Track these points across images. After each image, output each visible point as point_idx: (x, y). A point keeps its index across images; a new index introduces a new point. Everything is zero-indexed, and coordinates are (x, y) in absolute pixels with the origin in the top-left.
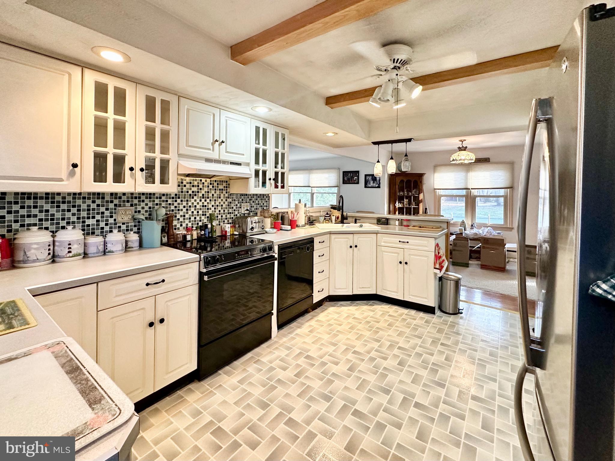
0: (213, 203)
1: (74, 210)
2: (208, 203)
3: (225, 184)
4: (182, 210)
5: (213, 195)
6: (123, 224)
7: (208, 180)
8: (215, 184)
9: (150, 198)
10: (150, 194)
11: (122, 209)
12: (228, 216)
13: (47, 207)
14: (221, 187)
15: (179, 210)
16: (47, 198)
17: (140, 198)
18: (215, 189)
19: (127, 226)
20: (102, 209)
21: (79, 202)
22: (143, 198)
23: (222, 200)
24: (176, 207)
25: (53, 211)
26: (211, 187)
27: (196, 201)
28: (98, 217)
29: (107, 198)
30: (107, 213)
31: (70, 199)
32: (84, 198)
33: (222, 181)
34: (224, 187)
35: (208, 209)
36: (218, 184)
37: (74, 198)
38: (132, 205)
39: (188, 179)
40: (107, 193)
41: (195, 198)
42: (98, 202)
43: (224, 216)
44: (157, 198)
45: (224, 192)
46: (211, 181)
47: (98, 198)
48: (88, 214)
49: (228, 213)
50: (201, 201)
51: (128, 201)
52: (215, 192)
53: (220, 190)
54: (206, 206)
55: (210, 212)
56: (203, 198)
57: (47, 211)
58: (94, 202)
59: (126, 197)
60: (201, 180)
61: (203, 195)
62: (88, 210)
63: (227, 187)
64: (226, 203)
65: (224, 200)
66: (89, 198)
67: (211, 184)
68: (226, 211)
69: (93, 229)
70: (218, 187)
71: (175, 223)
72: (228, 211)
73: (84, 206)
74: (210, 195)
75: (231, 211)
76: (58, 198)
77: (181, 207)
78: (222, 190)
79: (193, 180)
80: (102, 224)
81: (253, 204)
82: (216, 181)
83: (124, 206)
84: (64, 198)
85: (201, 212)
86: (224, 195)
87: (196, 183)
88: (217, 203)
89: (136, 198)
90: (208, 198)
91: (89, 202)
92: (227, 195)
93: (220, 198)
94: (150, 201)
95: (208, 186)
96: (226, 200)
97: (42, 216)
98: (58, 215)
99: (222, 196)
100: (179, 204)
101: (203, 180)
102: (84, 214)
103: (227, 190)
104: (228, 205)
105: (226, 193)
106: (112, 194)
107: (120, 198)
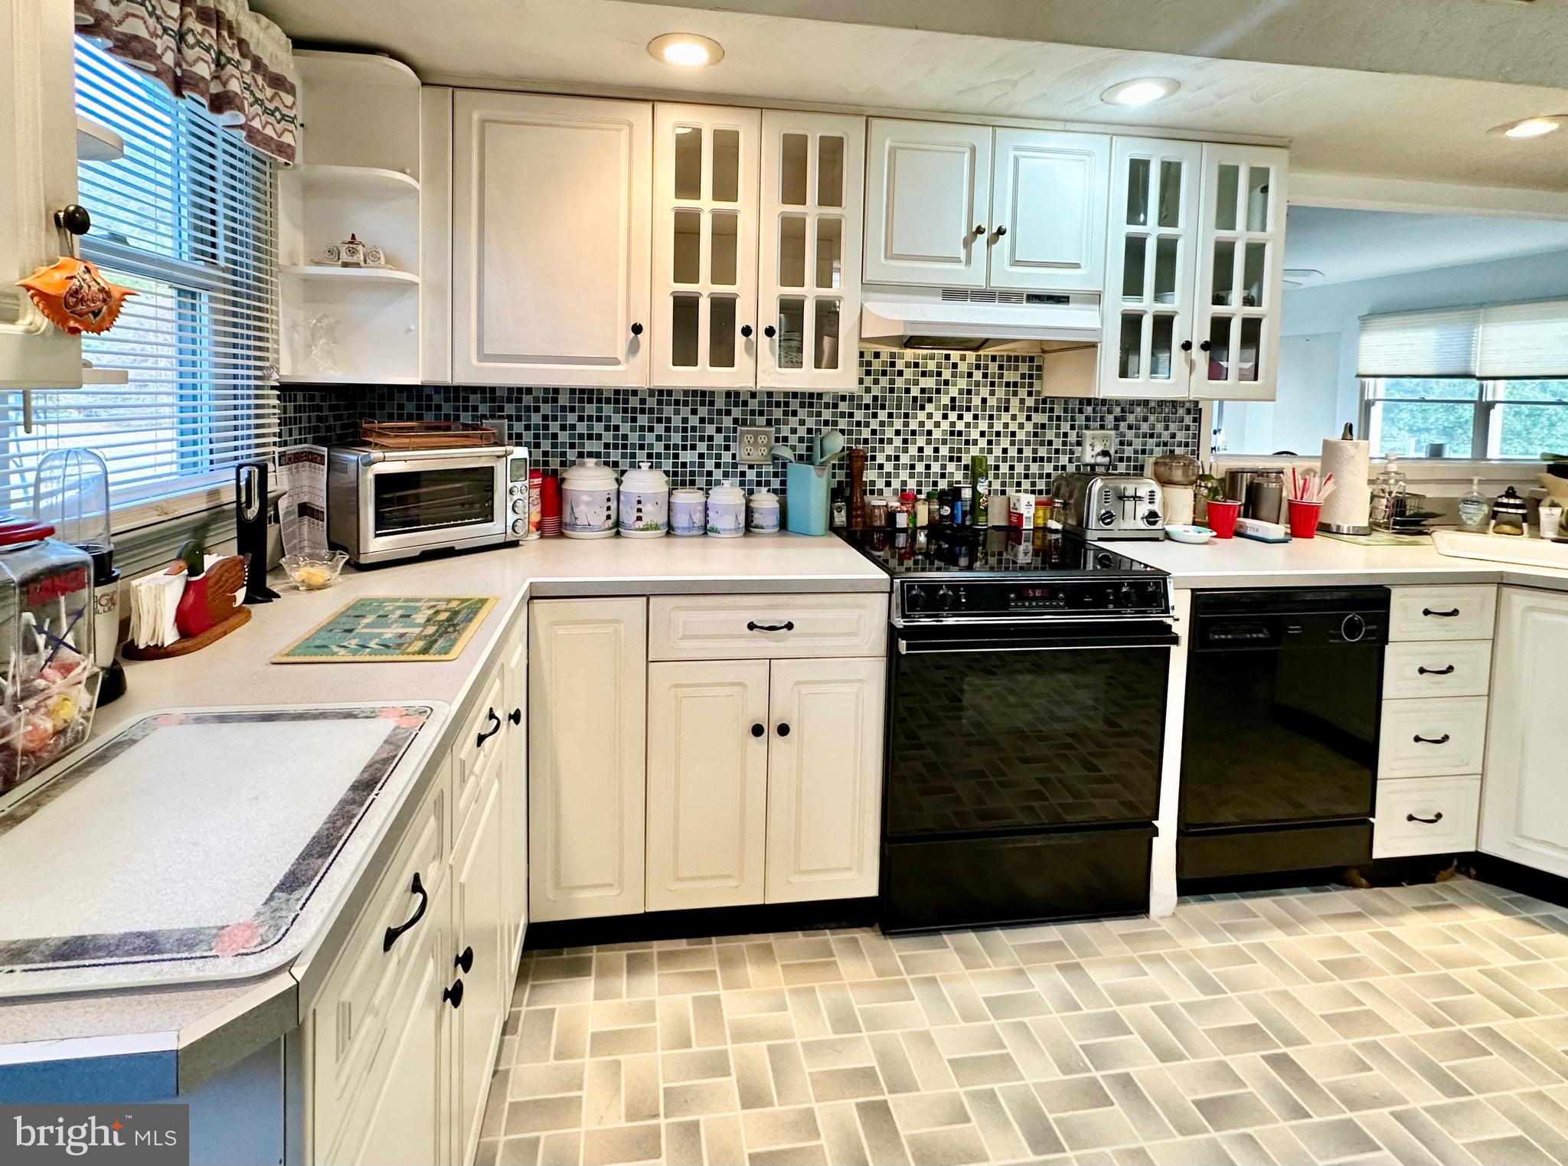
0: (983, 425)
1: (659, 428)
2: (968, 425)
3: (1024, 368)
4: (890, 441)
5: (984, 401)
6: (751, 467)
7: (971, 356)
8: (993, 368)
9: (811, 405)
10: (811, 395)
11: (748, 432)
12: (1034, 468)
13: (617, 419)
14: (1010, 376)
15: (882, 441)
16: (617, 401)
17: (787, 404)
18: (993, 384)
19: (759, 474)
20: (710, 430)
21: (668, 411)
22: (794, 404)
23: (1014, 417)
24: (874, 432)
25: (625, 428)
26: (978, 375)
27: (930, 417)
28: (702, 447)
29: (720, 403)
30: (719, 439)
31: (652, 402)
32: (677, 403)
33: (1016, 359)
34: (1023, 376)
35: (967, 442)
36: (1001, 367)
37: (660, 402)
38: (769, 423)
39: (909, 354)
40: (720, 393)
41: (930, 408)
42: (703, 411)
43: (1019, 468)
44: (827, 405)
45: (1023, 392)
46: (978, 358)
47: (703, 404)
48: (684, 439)
49: (1035, 460)
50: (945, 416)
51: (761, 413)
52: (992, 393)
53: (1008, 384)
54: (960, 433)
55: (974, 451)
56: (953, 409)
57: (617, 428)
58: (694, 412)
59: (756, 401)
60: (947, 357)
61: (953, 399)
62: (685, 430)
63: (1031, 377)
64: (1029, 427)
65: (1021, 418)
66: (686, 403)
67: (978, 367)
68: (1028, 452)
69: (692, 473)
70: (1001, 376)
71: (870, 475)
72: (1035, 451)
73: (677, 421)
74: (976, 401)
75: (1042, 452)
76: (634, 402)
77: (889, 433)
78: (1015, 384)
79: (925, 357)
80: (709, 465)
81: (1130, 435)
82: (994, 358)
83: (753, 424)
84: (643, 401)
85: (944, 451)
86: (1022, 401)
87: (932, 366)
88: (998, 426)
89: (778, 404)
90: (968, 409)
91: (686, 411)
92: (1030, 402)
93: (1007, 409)
94: (810, 414)
95: (970, 375)
96: (1029, 418)
97: (608, 437)
98: (634, 438)
99: (1014, 403)
100: (882, 424)
101: (955, 355)
102: (676, 438)
103: (1031, 385)
104: (1036, 435)
105: (1030, 394)
106: (728, 394)
107: (745, 403)
